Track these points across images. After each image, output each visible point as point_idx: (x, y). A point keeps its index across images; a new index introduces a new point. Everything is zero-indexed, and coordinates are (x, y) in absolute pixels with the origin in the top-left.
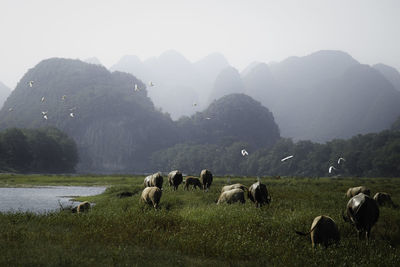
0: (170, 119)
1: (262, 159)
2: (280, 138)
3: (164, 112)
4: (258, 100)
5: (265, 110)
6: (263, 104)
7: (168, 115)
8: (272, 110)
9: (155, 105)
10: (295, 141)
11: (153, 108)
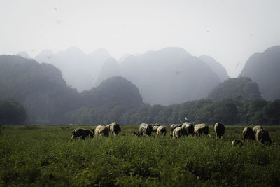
0: (77, 92)
1: (132, 116)
2: (143, 103)
3: (73, 87)
4: (130, 80)
5: (134, 86)
6: (133, 83)
7: (75, 89)
8: (138, 86)
9: (67, 83)
10: (152, 105)
11: (66, 85)
